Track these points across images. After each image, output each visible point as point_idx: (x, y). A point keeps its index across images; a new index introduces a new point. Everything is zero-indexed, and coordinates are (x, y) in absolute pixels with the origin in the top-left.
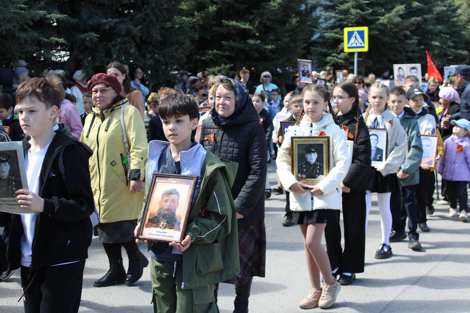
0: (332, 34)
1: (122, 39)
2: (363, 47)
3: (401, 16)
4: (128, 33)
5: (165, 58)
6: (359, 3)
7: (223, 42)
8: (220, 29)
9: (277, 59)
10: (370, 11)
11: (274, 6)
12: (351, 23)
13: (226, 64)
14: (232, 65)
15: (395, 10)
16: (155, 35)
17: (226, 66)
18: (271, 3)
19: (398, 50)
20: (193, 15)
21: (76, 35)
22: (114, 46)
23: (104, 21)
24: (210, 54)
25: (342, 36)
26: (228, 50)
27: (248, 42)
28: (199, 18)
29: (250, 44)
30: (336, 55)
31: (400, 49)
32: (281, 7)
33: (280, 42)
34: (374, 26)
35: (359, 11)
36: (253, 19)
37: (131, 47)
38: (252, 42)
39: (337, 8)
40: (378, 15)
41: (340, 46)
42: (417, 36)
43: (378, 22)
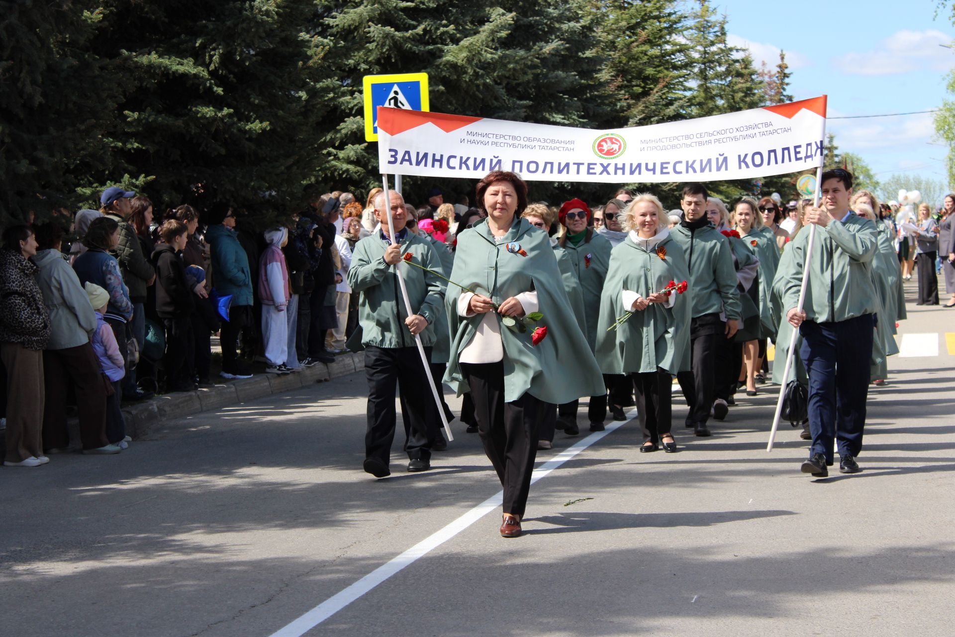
6: (387, 9)
7: (126, 112)
10: (420, 30)
11: (267, 13)
12: (366, 62)
15: (487, 27)
17: (134, 181)
25: (348, 98)
26: (136, 136)
27: (198, 112)
29: (204, 117)
35: (389, 29)
36: (203, 46)
38: (208, 111)
39: (328, 21)
40: (434, 42)
41: (342, 125)
42: (521, 99)
43: (444, 59)
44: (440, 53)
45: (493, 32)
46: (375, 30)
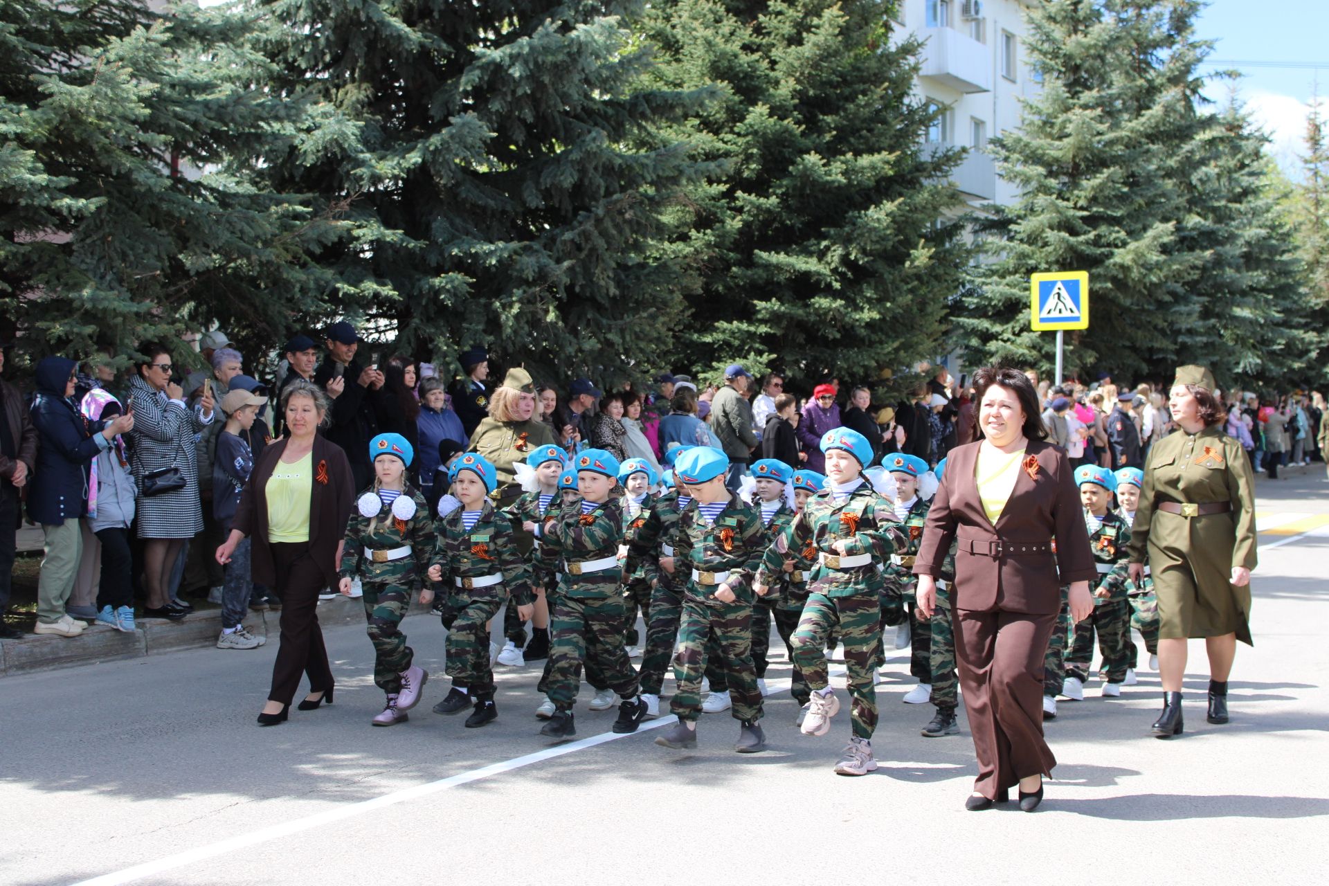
0: (1001, 288)
1: (525, 292)
2: (1077, 319)
3: (1165, 249)
4: (542, 276)
5: (623, 338)
6: (1066, 217)
7: (756, 302)
8: (749, 273)
9: (881, 342)
10: (1092, 235)
11: (878, 220)
12: (1047, 263)
13: (760, 353)
14: (774, 356)
15: (1150, 233)
16: (602, 283)
17: (759, 358)
18: (872, 212)
19: (1155, 327)
20: (684, 238)
21: (419, 280)
22: (507, 306)
23: (487, 247)
24: (724, 332)
25: (1027, 293)
26: (766, 322)
27: (814, 303)
28: (698, 244)
29: (820, 307)
30: (1013, 338)
31: (1162, 324)
32: (894, 221)
33: (888, 305)
34: (1100, 270)
35: (1064, 235)
36: (827, 248)
37: (547, 312)
38: (822, 302)
39: (1012, 227)
40: (1109, 245)
41: (1020, 316)
42: (1200, 295)
43: (1112, 261)
44: (1111, 254)
45: (1155, 238)
46: (1051, 235)
